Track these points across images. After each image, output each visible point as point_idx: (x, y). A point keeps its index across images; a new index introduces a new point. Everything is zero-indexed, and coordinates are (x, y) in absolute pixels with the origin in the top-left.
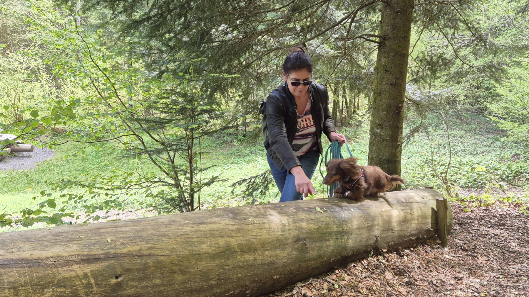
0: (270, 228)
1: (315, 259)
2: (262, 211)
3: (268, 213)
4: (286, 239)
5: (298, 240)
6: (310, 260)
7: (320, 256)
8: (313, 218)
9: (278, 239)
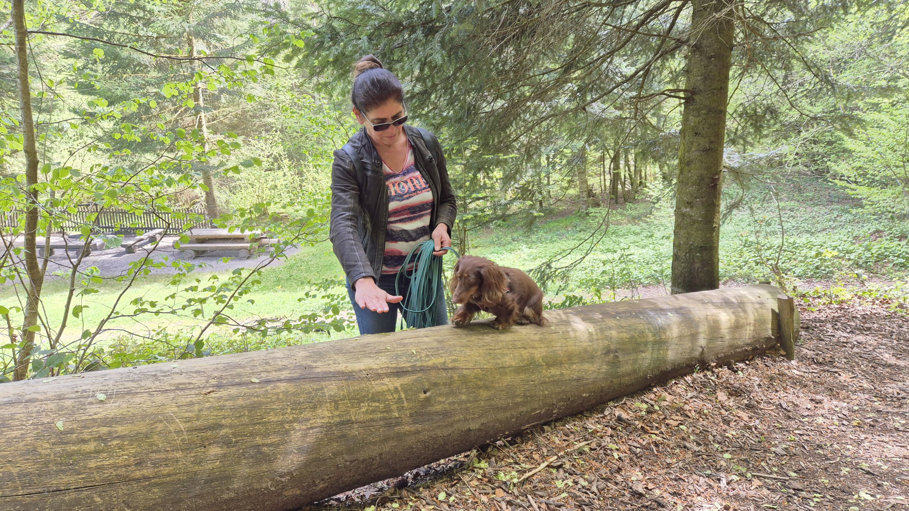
0: (576, 338)
1: (629, 375)
2: (564, 317)
3: (571, 320)
4: (595, 350)
5: (608, 352)
6: (624, 375)
7: (635, 371)
8: (624, 324)
9: (585, 351)
